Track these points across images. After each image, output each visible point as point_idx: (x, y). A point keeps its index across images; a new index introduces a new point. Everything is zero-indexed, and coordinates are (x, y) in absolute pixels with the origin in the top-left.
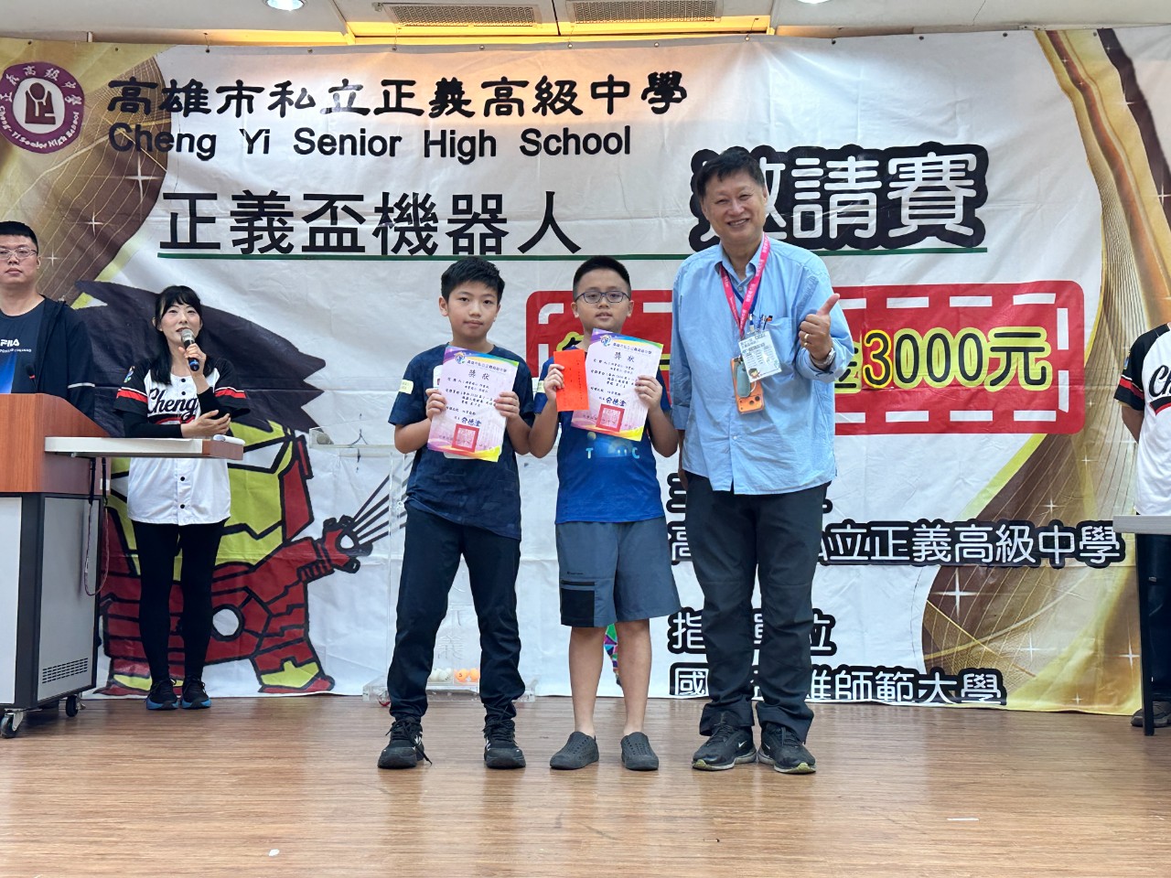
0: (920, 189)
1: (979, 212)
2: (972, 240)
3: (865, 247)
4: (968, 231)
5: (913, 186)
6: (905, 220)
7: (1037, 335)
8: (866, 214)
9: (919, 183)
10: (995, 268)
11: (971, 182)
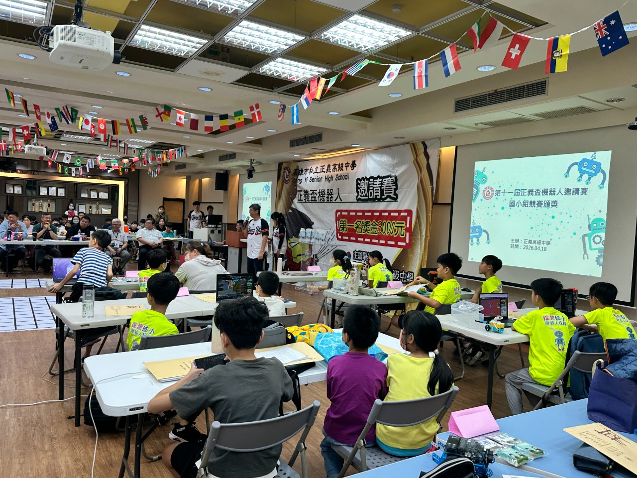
0: (386, 186)
1: (397, 192)
2: (395, 200)
3: (379, 200)
4: (395, 197)
5: (385, 185)
6: (385, 194)
7: (403, 223)
8: (378, 193)
9: (386, 185)
10: (399, 206)
11: (394, 184)
